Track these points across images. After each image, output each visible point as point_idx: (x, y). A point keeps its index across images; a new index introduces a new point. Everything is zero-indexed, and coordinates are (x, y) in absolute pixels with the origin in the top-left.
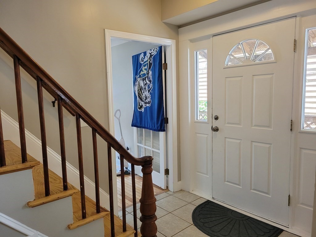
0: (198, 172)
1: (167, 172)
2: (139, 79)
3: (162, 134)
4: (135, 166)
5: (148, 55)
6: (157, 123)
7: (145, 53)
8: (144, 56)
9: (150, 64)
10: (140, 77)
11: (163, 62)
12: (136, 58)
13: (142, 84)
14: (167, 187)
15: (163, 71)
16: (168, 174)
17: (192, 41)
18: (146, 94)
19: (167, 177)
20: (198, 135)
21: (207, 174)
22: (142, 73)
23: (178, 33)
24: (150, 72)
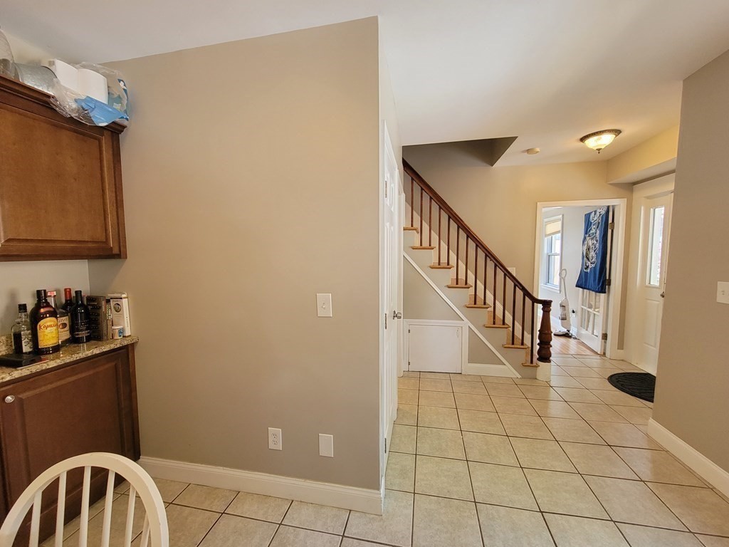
0: (645, 343)
1: (605, 337)
2: (588, 238)
3: (602, 295)
4: (535, 304)
5: (598, 214)
6: (599, 284)
7: (595, 212)
8: (595, 214)
9: (599, 223)
10: (589, 236)
11: (610, 221)
12: (588, 216)
13: (590, 244)
14: (604, 354)
15: (610, 231)
16: (606, 339)
17: (648, 198)
18: (592, 254)
19: (605, 342)
20: (649, 301)
21: (655, 347)
22: (591, 232)
23: (632, 191)
24: (598, 232)
